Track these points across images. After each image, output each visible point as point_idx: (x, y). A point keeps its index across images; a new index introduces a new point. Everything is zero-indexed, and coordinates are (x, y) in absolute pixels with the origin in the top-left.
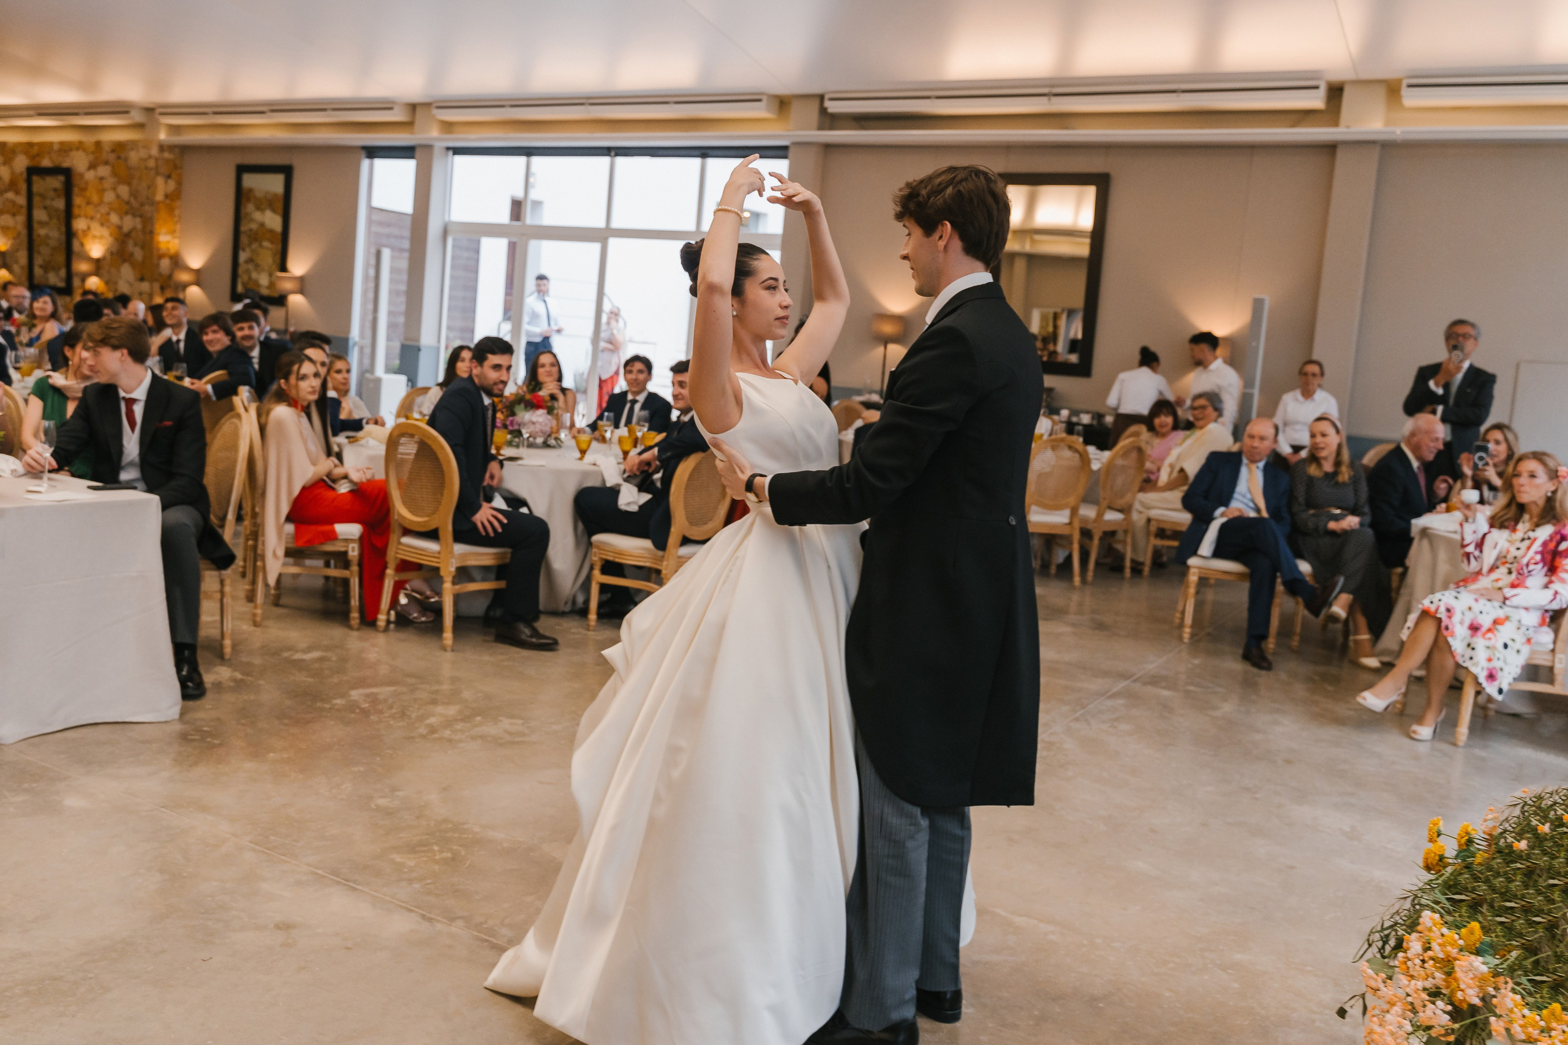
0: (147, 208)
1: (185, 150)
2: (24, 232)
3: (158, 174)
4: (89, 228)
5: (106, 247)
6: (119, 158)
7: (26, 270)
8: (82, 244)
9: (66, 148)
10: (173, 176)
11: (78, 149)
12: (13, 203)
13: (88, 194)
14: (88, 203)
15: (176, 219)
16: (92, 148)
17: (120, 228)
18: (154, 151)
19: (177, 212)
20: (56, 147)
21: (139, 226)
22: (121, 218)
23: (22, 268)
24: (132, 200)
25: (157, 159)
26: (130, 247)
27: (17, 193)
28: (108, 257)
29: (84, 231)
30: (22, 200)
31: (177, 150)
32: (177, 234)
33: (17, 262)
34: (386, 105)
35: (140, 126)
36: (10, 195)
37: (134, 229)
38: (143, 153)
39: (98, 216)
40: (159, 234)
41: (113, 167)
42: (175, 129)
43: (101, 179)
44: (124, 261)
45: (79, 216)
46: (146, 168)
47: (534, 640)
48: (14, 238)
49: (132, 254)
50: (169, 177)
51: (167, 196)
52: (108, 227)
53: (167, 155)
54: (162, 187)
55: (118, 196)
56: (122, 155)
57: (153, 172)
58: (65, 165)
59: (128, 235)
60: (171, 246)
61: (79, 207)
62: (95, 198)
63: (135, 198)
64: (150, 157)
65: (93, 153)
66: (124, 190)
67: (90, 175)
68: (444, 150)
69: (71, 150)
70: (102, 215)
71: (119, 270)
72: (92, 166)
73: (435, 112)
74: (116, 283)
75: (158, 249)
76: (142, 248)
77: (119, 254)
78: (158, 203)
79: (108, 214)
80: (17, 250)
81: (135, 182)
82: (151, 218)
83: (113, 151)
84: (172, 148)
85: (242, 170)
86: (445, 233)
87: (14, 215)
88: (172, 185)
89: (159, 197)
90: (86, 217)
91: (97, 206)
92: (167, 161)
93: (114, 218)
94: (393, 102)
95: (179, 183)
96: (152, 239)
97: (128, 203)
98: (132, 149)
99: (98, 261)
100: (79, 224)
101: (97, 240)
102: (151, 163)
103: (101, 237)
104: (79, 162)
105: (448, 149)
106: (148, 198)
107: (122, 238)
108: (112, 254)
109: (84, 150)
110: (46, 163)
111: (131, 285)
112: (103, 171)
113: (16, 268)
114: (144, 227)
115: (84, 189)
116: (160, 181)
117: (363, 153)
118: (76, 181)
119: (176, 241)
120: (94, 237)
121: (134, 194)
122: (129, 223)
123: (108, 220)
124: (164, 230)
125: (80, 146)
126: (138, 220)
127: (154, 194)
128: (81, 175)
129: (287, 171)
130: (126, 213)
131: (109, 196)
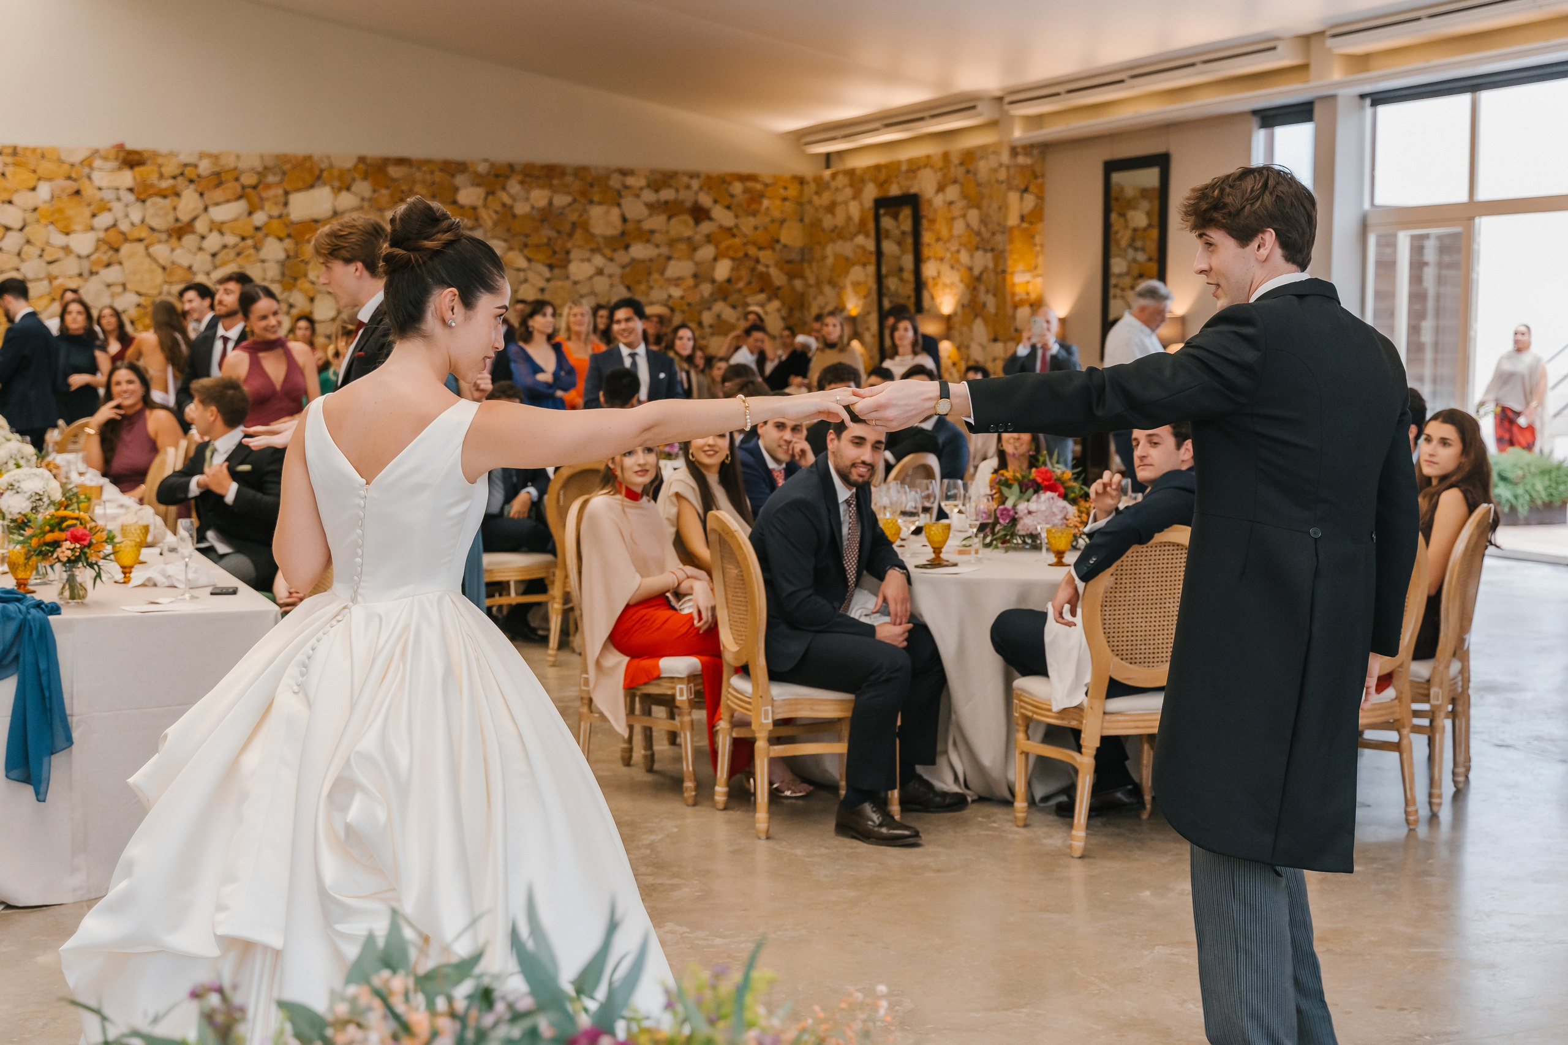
0: (999, 238)
1: (1045, 149)
2: (874, 287)
3: (1010, 188)
4: (939, 273)
5: (957, 297)
6: (968, 172)
7: (877, 338)
8: (932, 298)
9: (915, 167)
10: (1032, 188)
11: (925, 166)
12: (863, 248)
13: (937, 226)
14: (938, 239)
15: (1038, 248)
16: (940, 164)
17: (970, 269)
18: (1005, 158)
19: (1038, 239)
20: (904, 168)
21: (991, 265)
22: (972, 256)
23: (873, 336)
24: (983, 230)
25: (1008, 167)
26: (983, 297)
27: (867, 235)
28: (959, 312)
29: (934, 278)
30: (871, 245)
31: (1035, 152)
32: (1039, 271)
33: (868, 329)
34: (1267, 45)
35: (993, 124)
36: (860, 239)
37: (985, 269)
38: (993, 162)
39: (948, 255)
40: (1013, 273)
41: (962, 185)
42: (1038, 120)
43: (951, 203)
44: (976, 316)
45: (929, 258)
46: (997, 181)
47: (884, 830)
48: (865, 297)
49: (984, 305)
50: (1026, 190)
51: (1023, 218)
52: (958, 270)
53: (1021, 160)
54: (1016, 206)
55: (968, 226)
56: (972, 168)
57: (1004, 186)
58: (913, 191)
59: (979, 279)
60: (1031, 288)
61: (929, 245)
62: (944, 233)
63: (986, 225)
64: (1001, 165)
65: (941, 169)
66: (974, 215)
67: (939, 201)
68: (1358, 99)
69: (919, 168)
70: (952, 254)
71: (971, 329)
72: (941, 189)
73: (1330, 42)
74: (968, 347)
75: (1013, 294)
76: (995, 295)
77: (972, 307)
78: (1012, 228)
79: (958, 251)
80: (868, 313)
81: (985, 203)
82: (1003, 252)
83: (962, 164)
84: (1029, 148)
85: (1111, 167)
86: (1364, 227)
87: (864, 265)
88: (1030, 201)
89: (1013, 220)
90: (936, 259)
91: (949, 240)
92: (1022, 168)
93: (964, 257)
94: (1278, 39)
95: (1040, 198)
96: (1004, 279)
97: (978, 234)
98: (982, 158)
99: (948, 319)
100: (929, 270)
101: (947, 290)
102: (1002, 175)
103: (952, 284)
104: (926, 184)
105: (1363, 96)
106: (999, 224)
107: (974, 282)
108: (963, 306)
109: (932, 167)
110: (894, 191)
111: (984, 347)
112: (952, 192)
113: (868, 337)
114: (996, 265)
115: (933, 221)
116: (1013, 197)
117: (1255, 122)
118: (925, 211)
119: (1039, 280)
120: (945, 285)
121: (984, 221)
122: (982, 261)
123: (958, 261)
124: (1020, 267)
125: (926, 163)
126: (989, 255)
127: (1005, 217)
128: (930, 202)
129: (1162, 162)
130: (977, 248)
131: (959, 227)
